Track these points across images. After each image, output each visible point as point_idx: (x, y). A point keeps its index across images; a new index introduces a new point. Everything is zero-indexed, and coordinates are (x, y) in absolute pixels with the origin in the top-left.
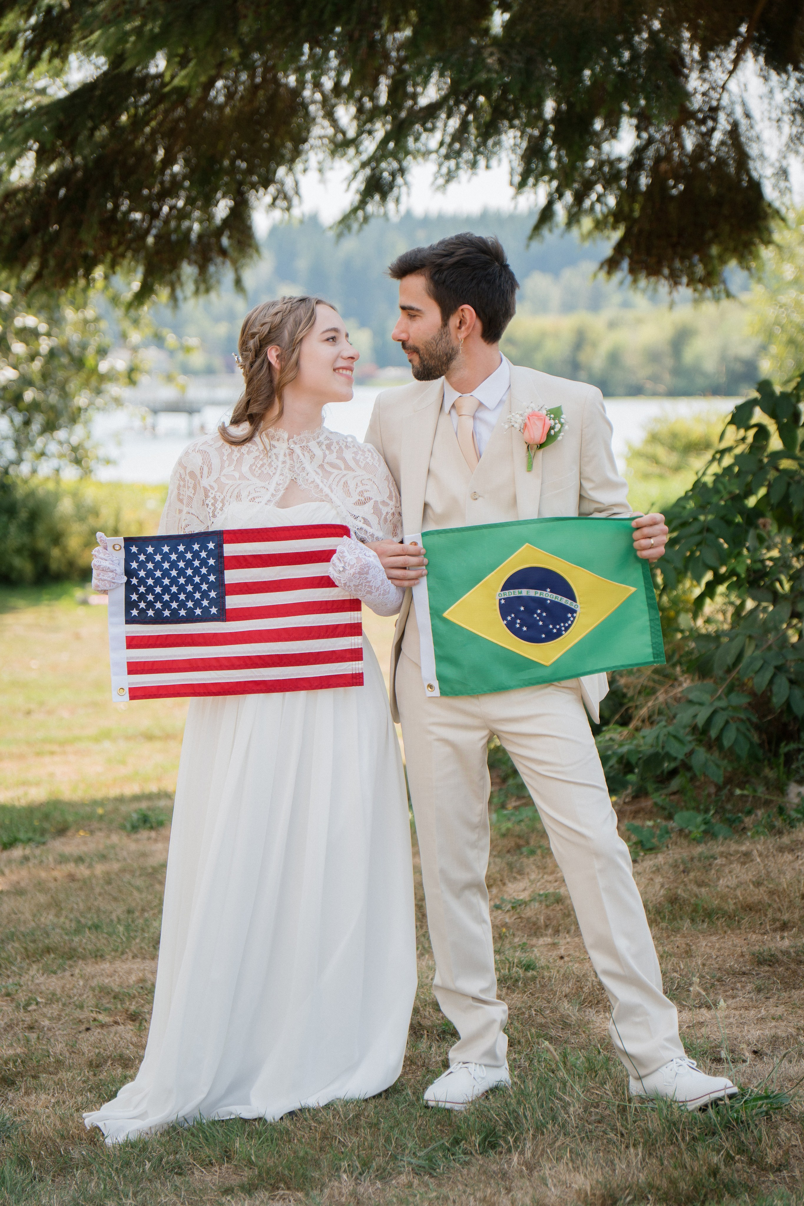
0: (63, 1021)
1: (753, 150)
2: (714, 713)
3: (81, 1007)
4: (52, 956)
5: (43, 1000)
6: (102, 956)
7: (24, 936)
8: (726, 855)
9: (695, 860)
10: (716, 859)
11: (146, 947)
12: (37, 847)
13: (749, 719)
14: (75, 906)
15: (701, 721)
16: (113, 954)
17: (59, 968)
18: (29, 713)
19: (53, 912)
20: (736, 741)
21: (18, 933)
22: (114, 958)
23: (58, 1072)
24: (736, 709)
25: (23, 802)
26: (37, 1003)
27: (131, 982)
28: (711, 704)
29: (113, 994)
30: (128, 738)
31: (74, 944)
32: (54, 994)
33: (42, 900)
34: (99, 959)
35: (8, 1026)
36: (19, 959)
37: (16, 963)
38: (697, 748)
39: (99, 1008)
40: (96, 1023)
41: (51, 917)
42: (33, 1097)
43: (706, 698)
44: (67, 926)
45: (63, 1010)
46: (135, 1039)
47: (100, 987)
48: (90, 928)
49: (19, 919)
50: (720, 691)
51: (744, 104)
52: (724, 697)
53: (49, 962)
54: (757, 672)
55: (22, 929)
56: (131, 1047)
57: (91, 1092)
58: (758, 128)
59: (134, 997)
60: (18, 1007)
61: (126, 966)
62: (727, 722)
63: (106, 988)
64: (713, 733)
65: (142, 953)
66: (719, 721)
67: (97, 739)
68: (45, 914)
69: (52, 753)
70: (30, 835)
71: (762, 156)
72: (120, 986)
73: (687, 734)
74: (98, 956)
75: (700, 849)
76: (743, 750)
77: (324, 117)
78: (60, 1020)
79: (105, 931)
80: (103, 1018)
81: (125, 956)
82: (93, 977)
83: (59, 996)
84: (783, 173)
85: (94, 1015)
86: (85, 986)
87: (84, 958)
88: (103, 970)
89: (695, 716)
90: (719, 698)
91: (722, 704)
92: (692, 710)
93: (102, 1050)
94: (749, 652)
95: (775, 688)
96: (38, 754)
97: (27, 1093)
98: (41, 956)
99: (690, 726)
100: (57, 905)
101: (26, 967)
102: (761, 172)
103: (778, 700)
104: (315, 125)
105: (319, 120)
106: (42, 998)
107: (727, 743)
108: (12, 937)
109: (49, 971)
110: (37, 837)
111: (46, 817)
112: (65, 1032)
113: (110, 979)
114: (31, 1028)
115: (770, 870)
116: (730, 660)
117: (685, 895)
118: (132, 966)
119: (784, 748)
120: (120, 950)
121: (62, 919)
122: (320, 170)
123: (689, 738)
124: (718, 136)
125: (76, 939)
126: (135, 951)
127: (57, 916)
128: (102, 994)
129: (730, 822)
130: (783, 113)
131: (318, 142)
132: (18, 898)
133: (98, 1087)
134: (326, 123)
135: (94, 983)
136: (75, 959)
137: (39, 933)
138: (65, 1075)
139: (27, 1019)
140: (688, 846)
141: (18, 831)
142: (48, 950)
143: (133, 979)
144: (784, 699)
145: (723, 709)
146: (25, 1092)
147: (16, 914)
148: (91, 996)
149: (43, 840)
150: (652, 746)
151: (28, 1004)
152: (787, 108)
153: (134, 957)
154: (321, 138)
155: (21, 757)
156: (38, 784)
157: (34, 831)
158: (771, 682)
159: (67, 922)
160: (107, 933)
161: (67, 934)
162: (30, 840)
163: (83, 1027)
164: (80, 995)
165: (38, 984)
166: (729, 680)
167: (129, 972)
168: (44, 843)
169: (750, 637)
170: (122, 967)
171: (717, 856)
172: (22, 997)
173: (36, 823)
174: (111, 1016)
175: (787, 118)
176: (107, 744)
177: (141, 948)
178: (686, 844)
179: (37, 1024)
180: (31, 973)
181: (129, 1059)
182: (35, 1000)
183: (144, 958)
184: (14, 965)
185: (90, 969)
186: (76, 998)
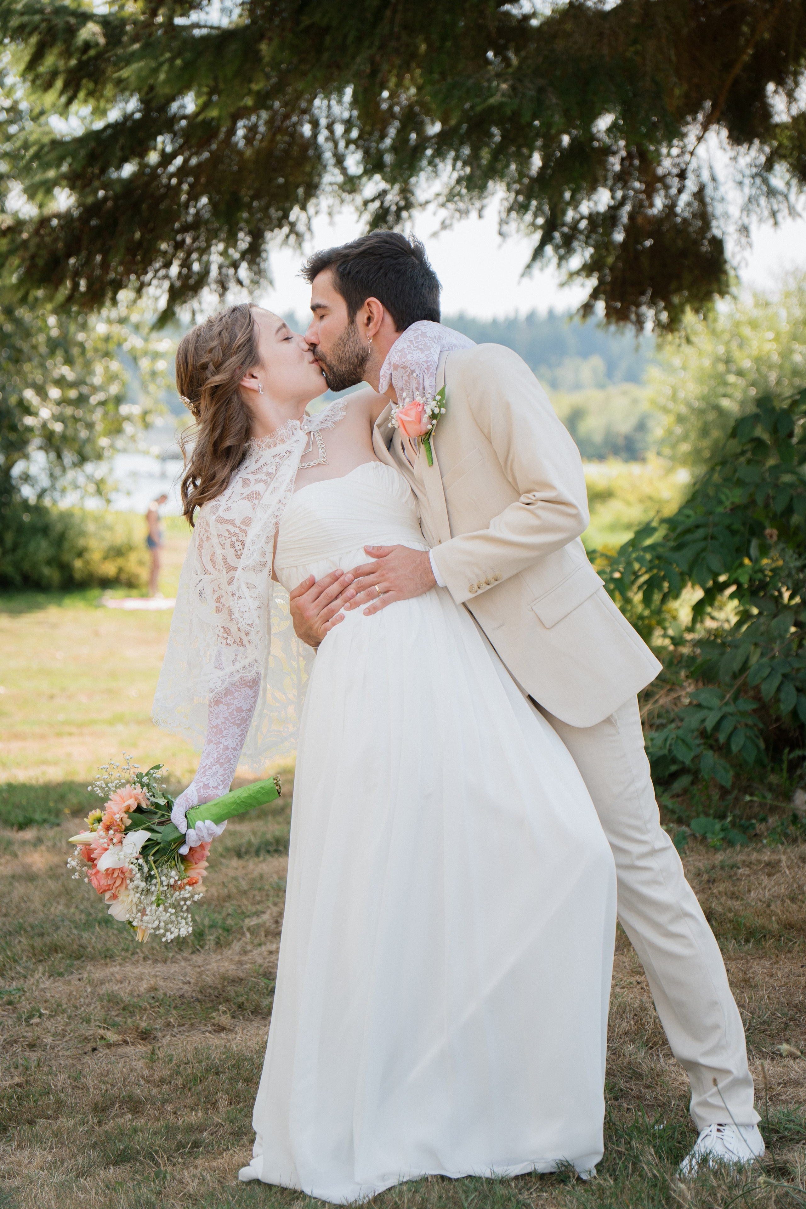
0: (67, 1038)
1: (718, 209)
2: (723, 718)
3: (88, 1021)
4: (60, 955)
5: (47, 1012)
6: (111, 957)
7: (32, 928)
8: (749, 865)
9: (718, 869)
10: (739, 868)
11: (158, 948)
12: (51, 828)
13: (755, 725)
14: (86, 895)
15: (709, 725)
16: (123, 953)
17: (66, 970)
18: (52, 697)
19: (63, 901)
20: (744, 746)
21: (26, 924)
22: (124, 959)
23: (57, 1118)
24: (743, 714)
25: (42, 781)
26: (41, 1016)
27: (142, 989)
28: (720, 708)
29: (122, 1005)
30: (139, 722)
31: (83, 941)
32: (59, 1005)
33: (53, 887)
34: (108, 960)
35: (7, 1043)
36: (25, 958)
37: (21, 962)
38: (705, 752)
39: (108, 1024)
40: (103, 1042)
41: (61, 907)
42: (26, 1153)
43: (715, 702)
44: (77, 917)
45: (67, 1024)
46: (146, 1072)
47: (109, 995)
48: (100, 923)
49: (28, 908)
50: (728, 696)
51: (711, 168)
52: (731, 702)
53: (56, 963)
54: (765, 679)
55: (31, 920)
56: (142, 1082)
57: (94, 1149)
58: (722, 190)
59: (145, 1009)
60: (19, 1019)
61: (137, 970)
62: (735, 728)
63: (115, 996)
64: (722, 738)
65: (153, 954)
66: (728, 726)
67: (111, 723)
68: (55, 904)
69: (71, 734)
70: (46, 816)
71: (726, 215)
72: (131, 994)
73: (696, 738)
74: (108, 956)
75: (720, 857)
76: (751, 756)
77: (335, 165)
78: (64, 1036)
79: (115, 927)
80: (112, 1036)
81: (136, 957)
82: (102, 982)
83: (65, 1006)
84: (745, 230)
85: (101, 1032)
86: (93, 993)
87: (93, 958)
88: (112, 974)
89: (703, 721)
90: (726, 704)
91: (731, 709)
92: (700, 715)
93: (109, 1086)
94: (754, 660)
95: (783, 696)
96: (59, 735)
97: (21, 1147)
98: (48, 955)
99: (698, 730)
100: (68, 894)
101: (32, 966)
102: (724, 229)
103: (785, 707)
104: (326, 172)
105: (330, 168)
106: (46, 1009)
107: (735, 748)
108: (20, 929)
109: (54, 974)
110: (52, 819)
111: (62, 798)
112: (68, 1053)
113: (119, 986)
114: (32, 1046)
115: (800, 883)
116: (736, 666)
117: (720, 909)
118: (144, 971)
119: (788, 755)
120: (131, 949)
121: (72, 910)
122: (330, 214)
123: (698, 741)
124: (685, 198)
125: (85, 935)
126: (147, 953)
127: (68, 906)
128: (111, 1004)
129: (744, 829)
130: (744, 176)
131: (328, 188)
132: (29, 884)
133: (103, 1143)
134: (337, 171)
135: (102, 990)
136: (84, 959)
137: (48, 926)
138: (66, 1123)
139: (29, 1034)
140: (707, 853)
141: (34, 811)
142: (55, 949)
143: (144, 986)
144: (791, 707)
145: (731, 714)
146: (19, 1145)
147: (25, 902)
148: (99, 1008)
149: (57, 821)
150: (661, 748)
151: (31, 1016)
152: (747, 172)
153: (145, 959)
154: (331, 184)
155: (43, 737)
156: (56, 763)
157: (50, 812)
158: (779, 689)
159: (77, 913)
160: (117, 929)
161: (76, 927)
162: (45, 821)
163: (89, 1047)
164: (89, 1005)
165: (43, 990)
166: (735, 687)
167: (140, 979)
168: (58, 825)
169: (756, 645)
170: (132, 970)
171: (739, 865)
172: (25, 1006)
173: (52, 804)
174: (119, 1033)
175: (747, 181)
176: (120, 727)
177: (153, 948)
178: (704, 851)
179: (38, 1041)
180: (37, 976)
181: (140, 1102)
182: (39, 1011)
183: (156, 961)
184: (19, 965)
185: (99, 974)
186: (83, 1009)
